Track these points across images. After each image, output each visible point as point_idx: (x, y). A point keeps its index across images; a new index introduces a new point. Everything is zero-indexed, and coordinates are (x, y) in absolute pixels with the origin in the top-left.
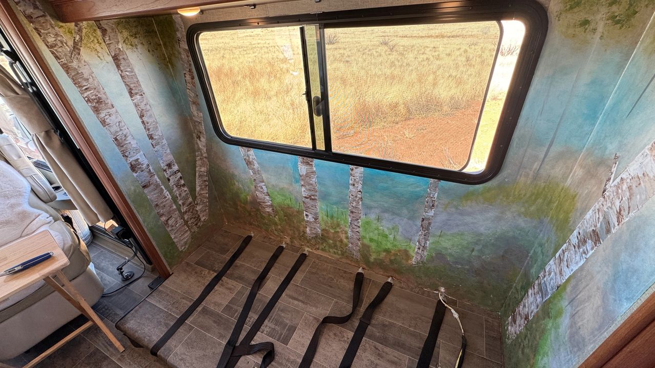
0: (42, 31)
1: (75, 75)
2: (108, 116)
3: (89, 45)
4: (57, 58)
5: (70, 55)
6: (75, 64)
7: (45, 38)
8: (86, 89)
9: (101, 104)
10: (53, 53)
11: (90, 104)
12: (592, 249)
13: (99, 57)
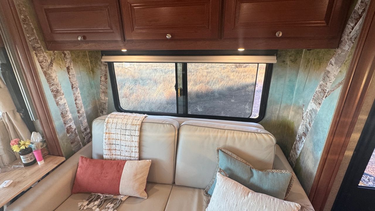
0: (38, 55)
1: (49, 77)
2: (60, 100)
3: (57, 62)
4: (42, 68)
5: (48, 66)
6: (49, 72)
7: (39, 58)
8: (52, 85)
9: (58, 93)
10: (41, 65)
11: (53, 93)
12: (305, 139)
13: (61, 68)
